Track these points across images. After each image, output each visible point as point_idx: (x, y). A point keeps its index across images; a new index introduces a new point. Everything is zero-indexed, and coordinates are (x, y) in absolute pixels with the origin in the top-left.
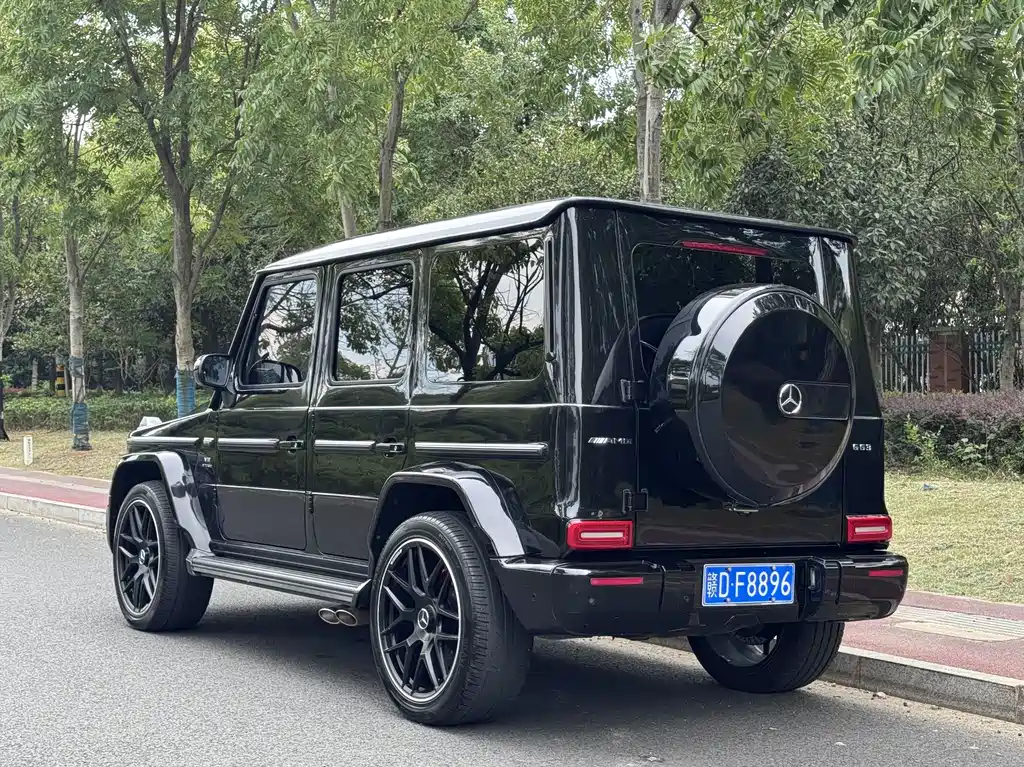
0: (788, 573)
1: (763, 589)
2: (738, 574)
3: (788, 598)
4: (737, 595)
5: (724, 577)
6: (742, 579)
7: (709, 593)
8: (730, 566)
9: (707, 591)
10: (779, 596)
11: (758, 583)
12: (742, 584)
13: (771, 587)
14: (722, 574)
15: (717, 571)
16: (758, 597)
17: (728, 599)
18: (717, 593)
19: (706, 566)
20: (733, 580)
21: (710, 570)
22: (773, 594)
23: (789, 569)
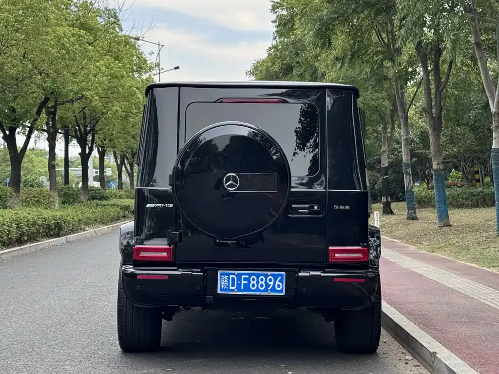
0: (280, 278)
1: (262, 286)
2: (243, 277)
3: (281, 291)
4: (242, 288)
5: (233, 279)
6: (245, 279)
7: (223, 286)
8: (236, 272)
9: (221, 285)
10: (273, 289)
11: (258, 282)
12: (246, 282)
13: (267, 285)
14: (231, 276)
15: (228, 275)
16: (258, 290)
17: (236, 290)
18: (229, 286)
19: (220, 272)
20: (239, 279)
21: (222, 274)
22: (269, 289)
23: (282, 276)
